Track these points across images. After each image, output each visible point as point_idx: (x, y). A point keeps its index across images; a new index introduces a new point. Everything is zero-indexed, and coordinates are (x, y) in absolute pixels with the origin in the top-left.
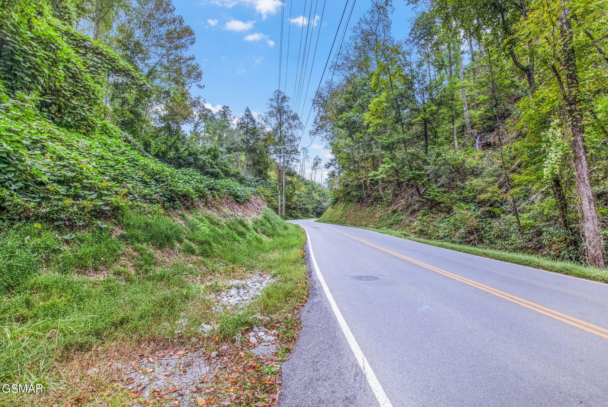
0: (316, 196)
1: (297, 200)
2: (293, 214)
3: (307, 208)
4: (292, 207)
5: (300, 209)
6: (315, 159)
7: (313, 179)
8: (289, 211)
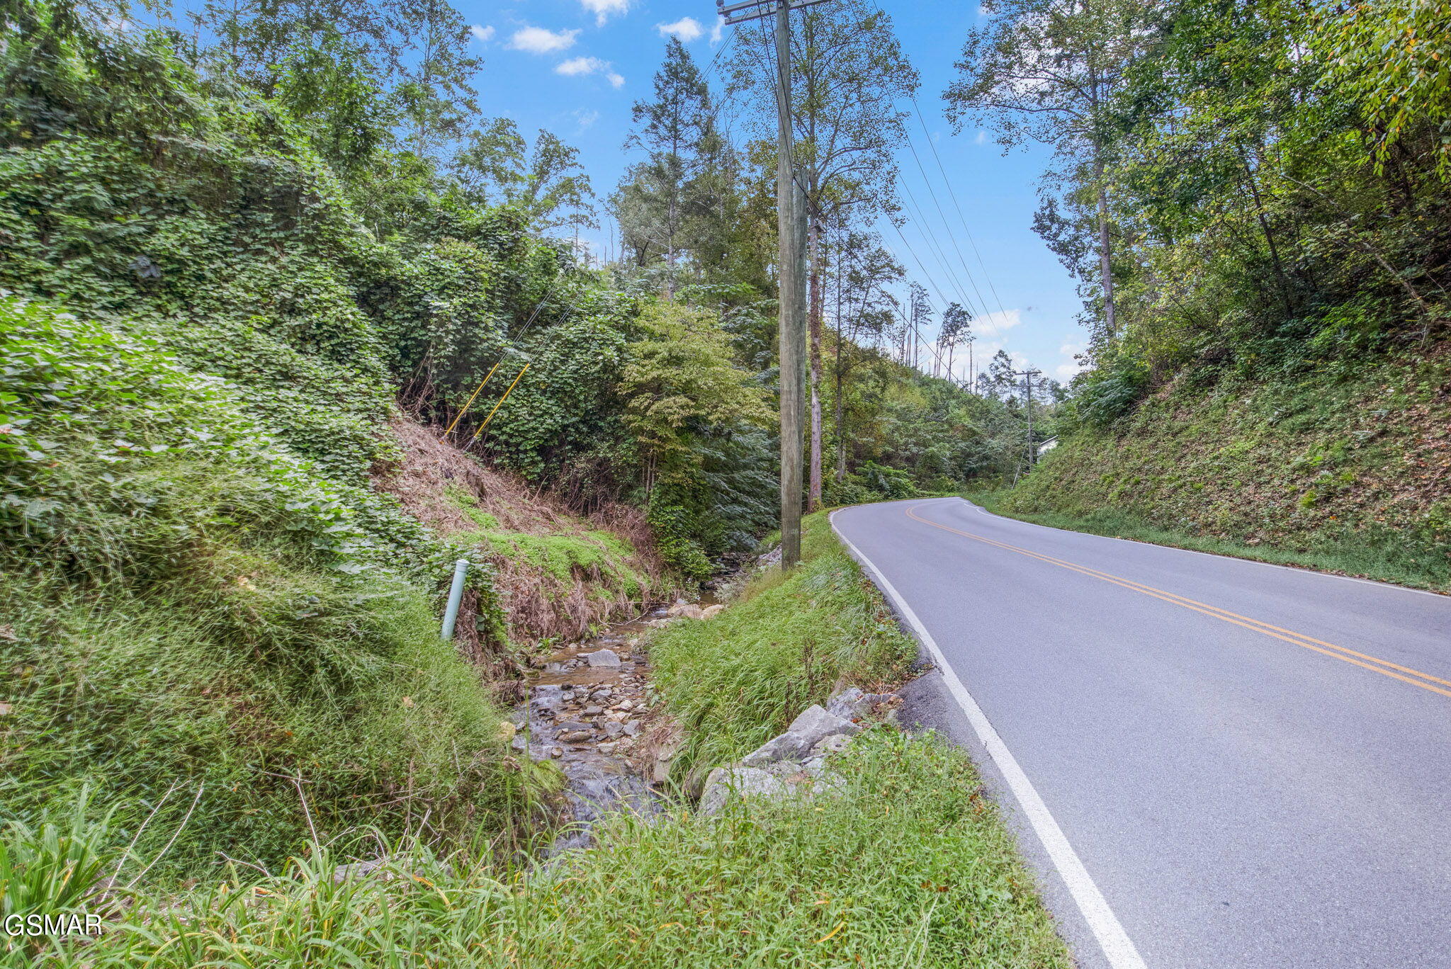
0: (959, 413)
1: (898, 429)
2: (882, 481)
3: (932, 457)
4: (879, 451)
5: (908, 459)
6: (948, 314)
7: (943, 373)
8: (868, 466)
